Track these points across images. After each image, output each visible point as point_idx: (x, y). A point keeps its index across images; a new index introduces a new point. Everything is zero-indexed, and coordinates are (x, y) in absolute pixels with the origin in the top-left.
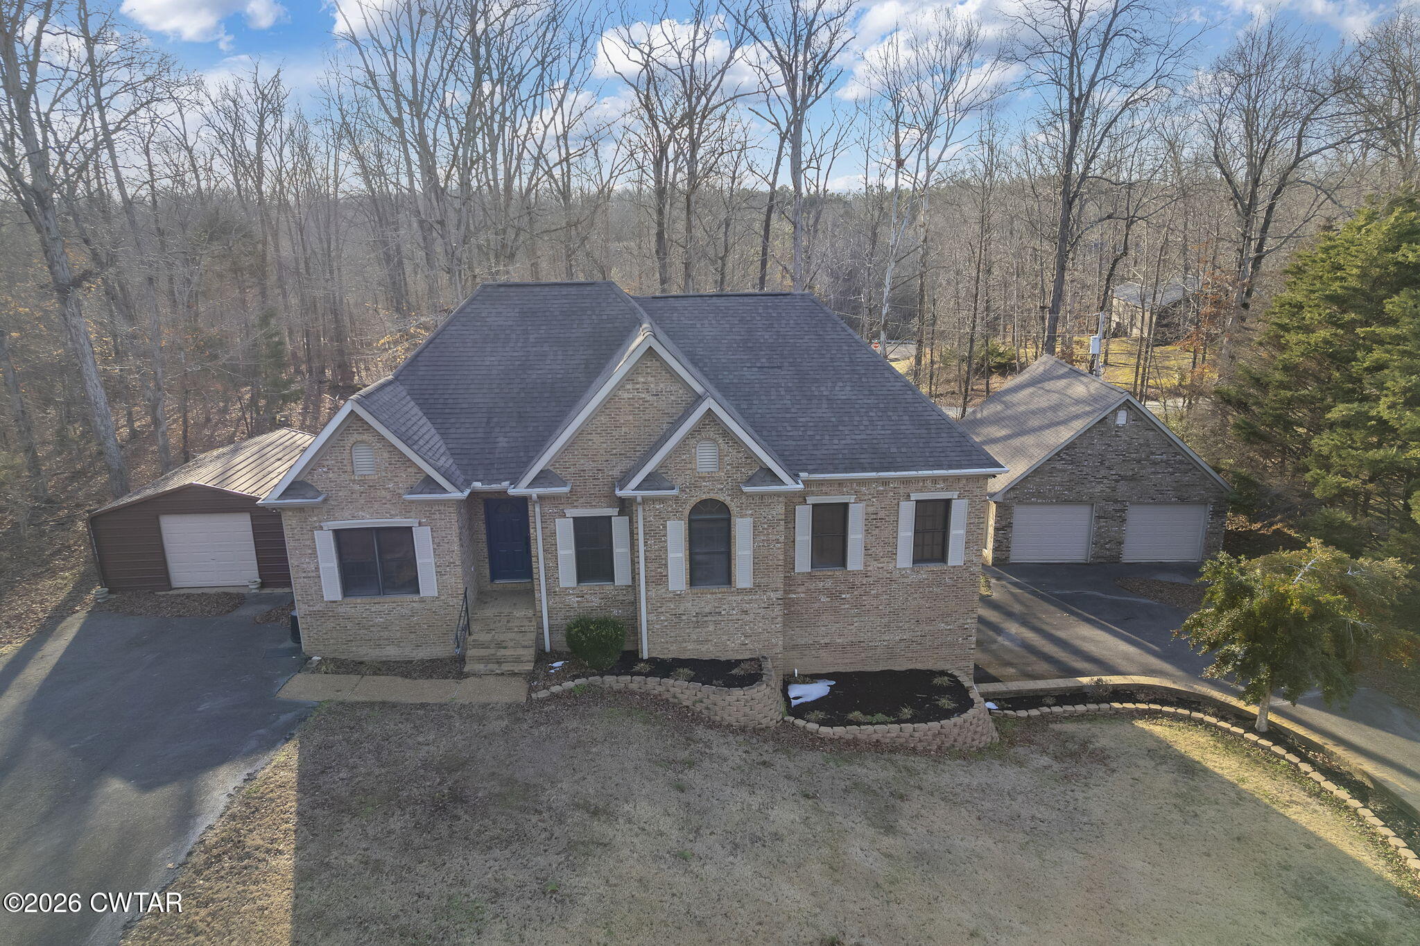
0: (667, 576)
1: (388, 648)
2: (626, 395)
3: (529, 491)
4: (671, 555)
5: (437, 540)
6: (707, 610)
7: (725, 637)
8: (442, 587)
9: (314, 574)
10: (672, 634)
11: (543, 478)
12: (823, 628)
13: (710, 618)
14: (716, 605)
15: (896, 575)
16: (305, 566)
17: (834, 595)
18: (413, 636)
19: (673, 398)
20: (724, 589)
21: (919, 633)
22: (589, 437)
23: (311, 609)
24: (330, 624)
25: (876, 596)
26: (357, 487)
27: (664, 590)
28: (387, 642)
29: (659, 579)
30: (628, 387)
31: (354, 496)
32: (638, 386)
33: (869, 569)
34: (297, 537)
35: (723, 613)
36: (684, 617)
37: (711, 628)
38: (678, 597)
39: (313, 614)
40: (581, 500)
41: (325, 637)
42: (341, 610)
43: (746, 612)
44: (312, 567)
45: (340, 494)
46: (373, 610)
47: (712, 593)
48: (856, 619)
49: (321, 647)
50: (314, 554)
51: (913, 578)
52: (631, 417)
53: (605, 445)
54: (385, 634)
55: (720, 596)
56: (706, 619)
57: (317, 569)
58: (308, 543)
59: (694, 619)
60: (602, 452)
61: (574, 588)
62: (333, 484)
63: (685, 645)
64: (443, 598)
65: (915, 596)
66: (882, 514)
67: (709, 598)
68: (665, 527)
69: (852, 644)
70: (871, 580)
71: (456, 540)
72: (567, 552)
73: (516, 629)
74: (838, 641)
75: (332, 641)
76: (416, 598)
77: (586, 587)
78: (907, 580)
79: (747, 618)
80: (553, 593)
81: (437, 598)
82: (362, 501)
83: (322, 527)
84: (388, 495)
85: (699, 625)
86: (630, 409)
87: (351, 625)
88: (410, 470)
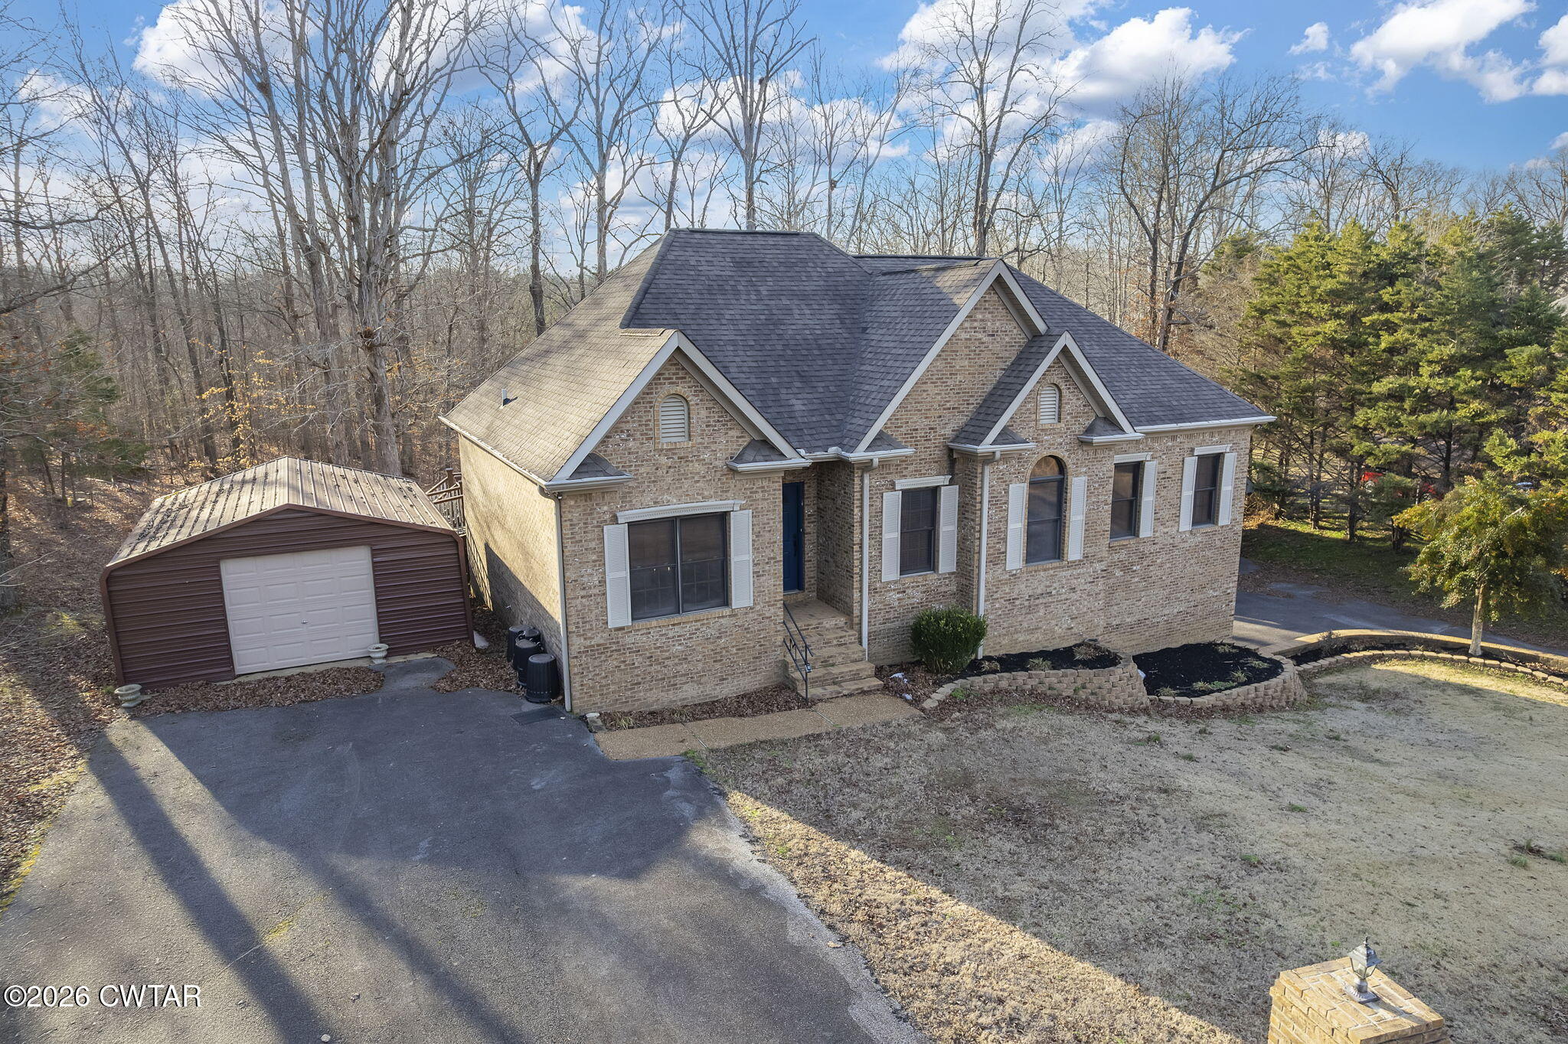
0: (1005, 552)
1: (685, 687)
2: (964, 336)
3: (870, 455)
4: (1011, 526)
5: (757, 529)
6: (1039, 591)
7: (1054, 622)
8: (758, 592)
9: (596, 591)
10: (1005, 625)
11: (881, 440)
12: (1115, 608)
13: (1041, 601)
14: (1048, 583)
15: (1177, 540)
16: (585, 579)
17: (1127, 569)
18: (718, 666)
19: (1007, 339)
20: (1056, 563)
21: (1192, 604)
22: (926, 388)
23: (588, 643)
24: (612, 663)
25: (1161, 567)
26: (663, 460)
27: (1000, 571)
28: (684, 679)
29: (998, 557)
30: (969, 324)
31: (659, 472)
32: (975, 324)
33: (1157, 534)
34: (578, 538)
35: (1054, 592)
36: (1017, 602)
37: (1042, 613)
38: (1014, 577)
39: (588, 651)
40: (911, 468)
41: (604, 682)
42: (629, 640)
43: (1073, 590)
44: (596, 580)
45: (642, 470)
46: (671, 635)
47: (1045, 570)
48: (1143, 593)
49: (597, 699)
50: (601, 561)
51: (1192, 541)
52: (966, 363)
53: (939, 398)
54: (684, 668)
55: (1051, 572)
56: (1037, 601)
57: (602, 582)
58: (593, 545)
59: (1026, 603)
60: (936, 406)
61: (895, 582)
62: (632, 456)
63: (1016, 636)
64: (758, 608)
65: (1192, 561)
66: (1170, 472)
67: (1043, 577)
68: (1007, 492)
69: (1139, 622)
70: (1157, 547)
71: (779, 526)
72: (892, 535)
73: (835, 642)
74: (1128, 620)
75: (612, 688)
76: (726, 611)
77: (909, 578)
78: (1186, 545)
79: (1074, 596)
80: (873, 591)
81: (751, 608)
82: (669, 480)
83: (615, 520)
84: (702, 470)
85: (1030, 610)
86: (966, 352)
87: (640, 659)
88: (731, 433)
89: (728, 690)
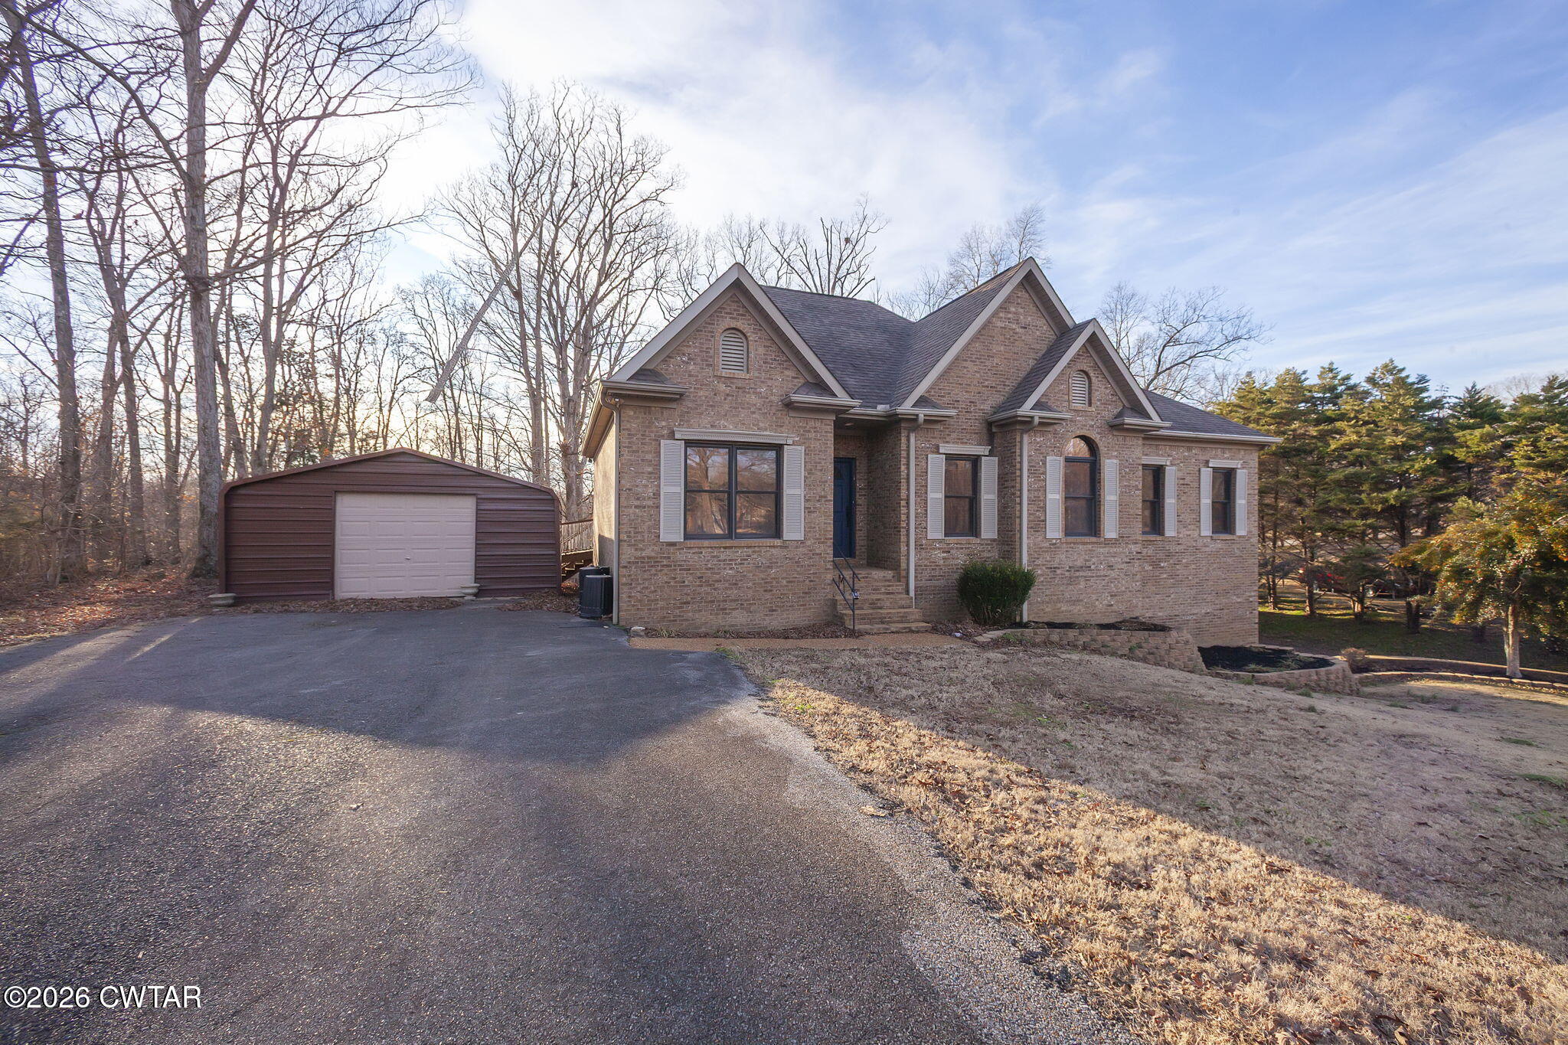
0: (1045, 521)
2: (1000, 324)
3: (916, 411)
4: (1050, 496)
5: (809, 467)
6: (1079, 564)
7: (1094, 597)
8: (809, 528)
9: (650, 503)
10: (1048, 592)
11: (922, 401)
13: (1081, 574)
14: (1086, 557)
15: (1200, 543)
16: (639, 490)
17: (1155, 564)
18: (768, 596)
19: (1038, 333)
20: (1094, 539)
21: (1218, 606)
22: (965, 364)
23: (639, 554)
24: (662, 578)
25: (1186, 566)
26: (722, 387)
27: (1040, 538)
28: (734, 605)
29: (1039, 525)
30: (1001, 315)
31: (718, 398)
32: (1010, 316)
33: (1181, 535)
34: (634, 448)
35: (1092, 567)
36: (1059, 572)
37: (1082, 585)
38: (1054, 546)
39: (639, 562)
40: (954, 435)
41: (652, 596)
42: (680, 556)
43: (1111, 567)
44: (650, 491)
45: (701, 393)
46: (722, 557)
47: (1083, 544)
48: (1172, 590)
50: (656, 475)
51: (1214, 546)
52: (1002, 348)
53: (978, 375)
54: (734, 593)
55: (1090, 547)
56: (1077, 574)
57: (657, 495)
58: (649, 457)
59: (1067, 574)
60: (975, 382)
61: (940, 541)
62: (692, 379)
63: (1059, 605)
64: (808, 542)
65: (1214, 566)
66: (1188, 479)
67: (1082, 551)
68: (1044, 463)
70: (1181, 547)
71: (831, 467)
72: (936, 496)
73: (883, 590)
75: (661, 604)
76: (777, 542)
77: (952, 539)
78: (1207, 549)
79: (1113, 574)
80: (919, 547)
81: (802, 542)
82: (727, 407)
83: (672, 435)
84: (759, 402)
85: (1072, 581)
86: (1002, 338)
87: (690, 578)
88: (787, 373)
89: (776, 622)
